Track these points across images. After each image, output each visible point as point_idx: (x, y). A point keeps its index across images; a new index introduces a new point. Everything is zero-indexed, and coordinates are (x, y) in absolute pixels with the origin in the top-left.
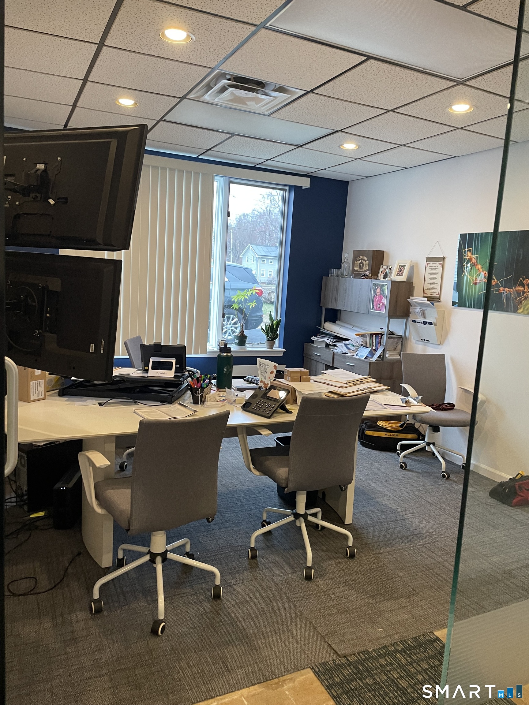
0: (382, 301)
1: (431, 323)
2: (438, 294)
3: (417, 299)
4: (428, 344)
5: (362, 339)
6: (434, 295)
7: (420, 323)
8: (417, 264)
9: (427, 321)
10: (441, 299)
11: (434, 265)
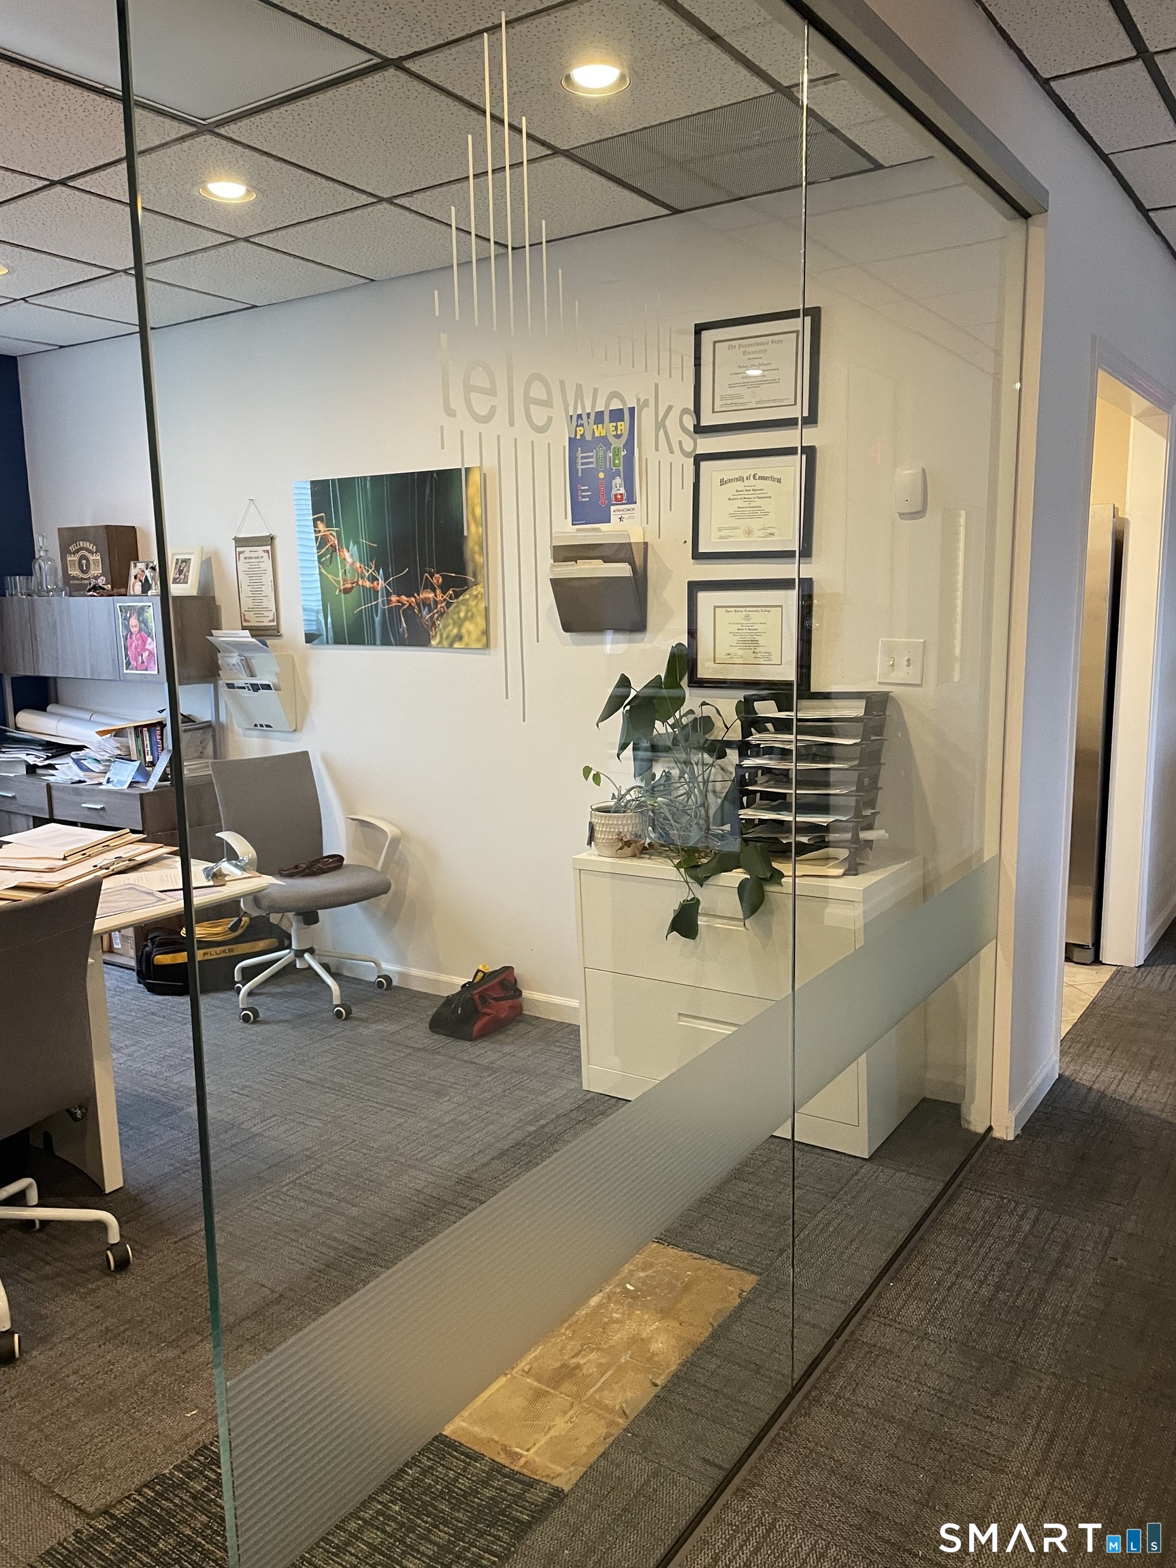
0: (147, 647)
1: (267, 687)
2: (273, 621)
3: (230, 634)
4: (271, 733)
5: (117, 742)
6: (266, 623)
7: (244, 688)
8: (217, 553)
9: (259, 682)
10: (283, 630)
11: (253, 555)
